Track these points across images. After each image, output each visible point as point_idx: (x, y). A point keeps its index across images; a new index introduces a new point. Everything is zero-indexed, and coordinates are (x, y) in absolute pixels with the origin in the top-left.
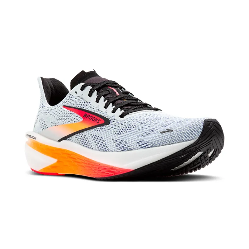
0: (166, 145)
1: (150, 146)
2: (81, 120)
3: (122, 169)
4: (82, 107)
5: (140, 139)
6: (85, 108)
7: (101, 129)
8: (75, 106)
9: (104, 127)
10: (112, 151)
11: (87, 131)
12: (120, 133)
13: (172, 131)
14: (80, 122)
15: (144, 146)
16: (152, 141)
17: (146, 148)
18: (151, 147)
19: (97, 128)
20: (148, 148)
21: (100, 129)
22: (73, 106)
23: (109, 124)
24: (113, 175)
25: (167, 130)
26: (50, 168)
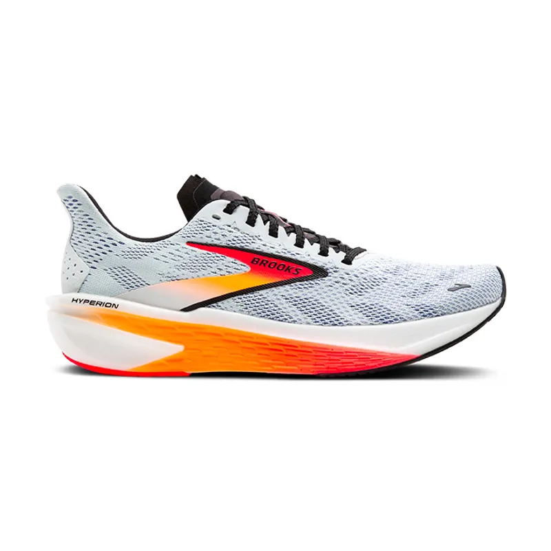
0: (464, 310)
1: (440, 312)
2: (247, 268)
3: (396, 354)
4: (243, 245)
5: (414, 302)
6: (251, 247)
7: (310, 285)
8: (223, 242)
9: (318, 282)
10: (360, 324)
11: (269, 289)
12: (360, 292)
13: (470, 287)
14: (244, 274)
15: (430, 314)
16: (441, 305)
17: (432, 317)
18: (442, 315)
19: (298, 283)
20: (436, 316)
21: (306, 286)
22: (216, 242)
23: (327, 275)
24: (375, 366)
25: (457, 286)
26: (165, 362)
